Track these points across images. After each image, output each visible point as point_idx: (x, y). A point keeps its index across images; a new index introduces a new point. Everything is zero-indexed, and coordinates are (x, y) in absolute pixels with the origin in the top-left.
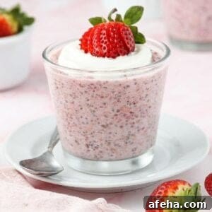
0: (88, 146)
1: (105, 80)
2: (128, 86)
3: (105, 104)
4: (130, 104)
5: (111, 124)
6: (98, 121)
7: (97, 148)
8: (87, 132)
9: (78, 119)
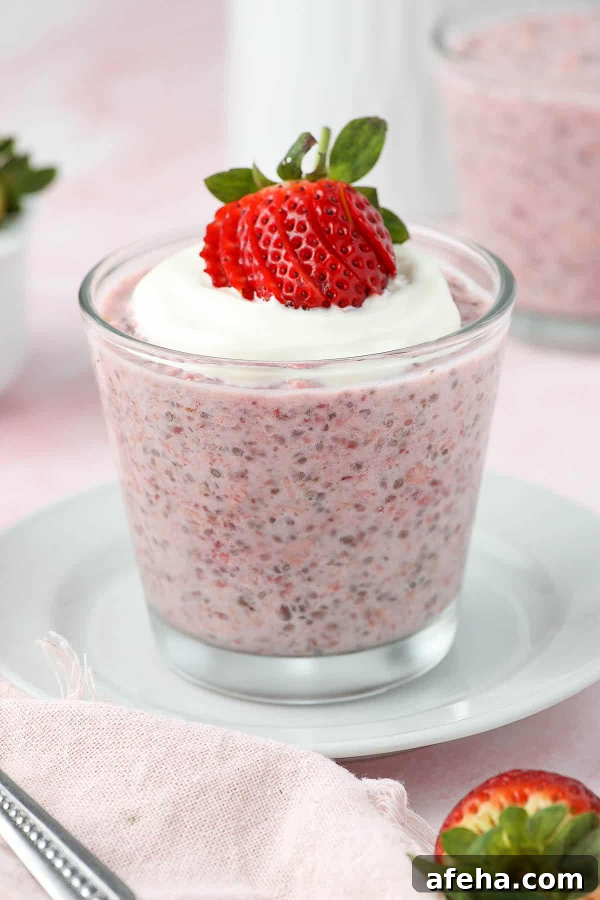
0: (285, 612)
1: (366, 386)
2: (434, 397)
3: (359, 466)
4: (435, 455)
5: (374, 529)
6: (331, 526)
7: (318, 615)
8: (287, 567)
9: (257, 527)
